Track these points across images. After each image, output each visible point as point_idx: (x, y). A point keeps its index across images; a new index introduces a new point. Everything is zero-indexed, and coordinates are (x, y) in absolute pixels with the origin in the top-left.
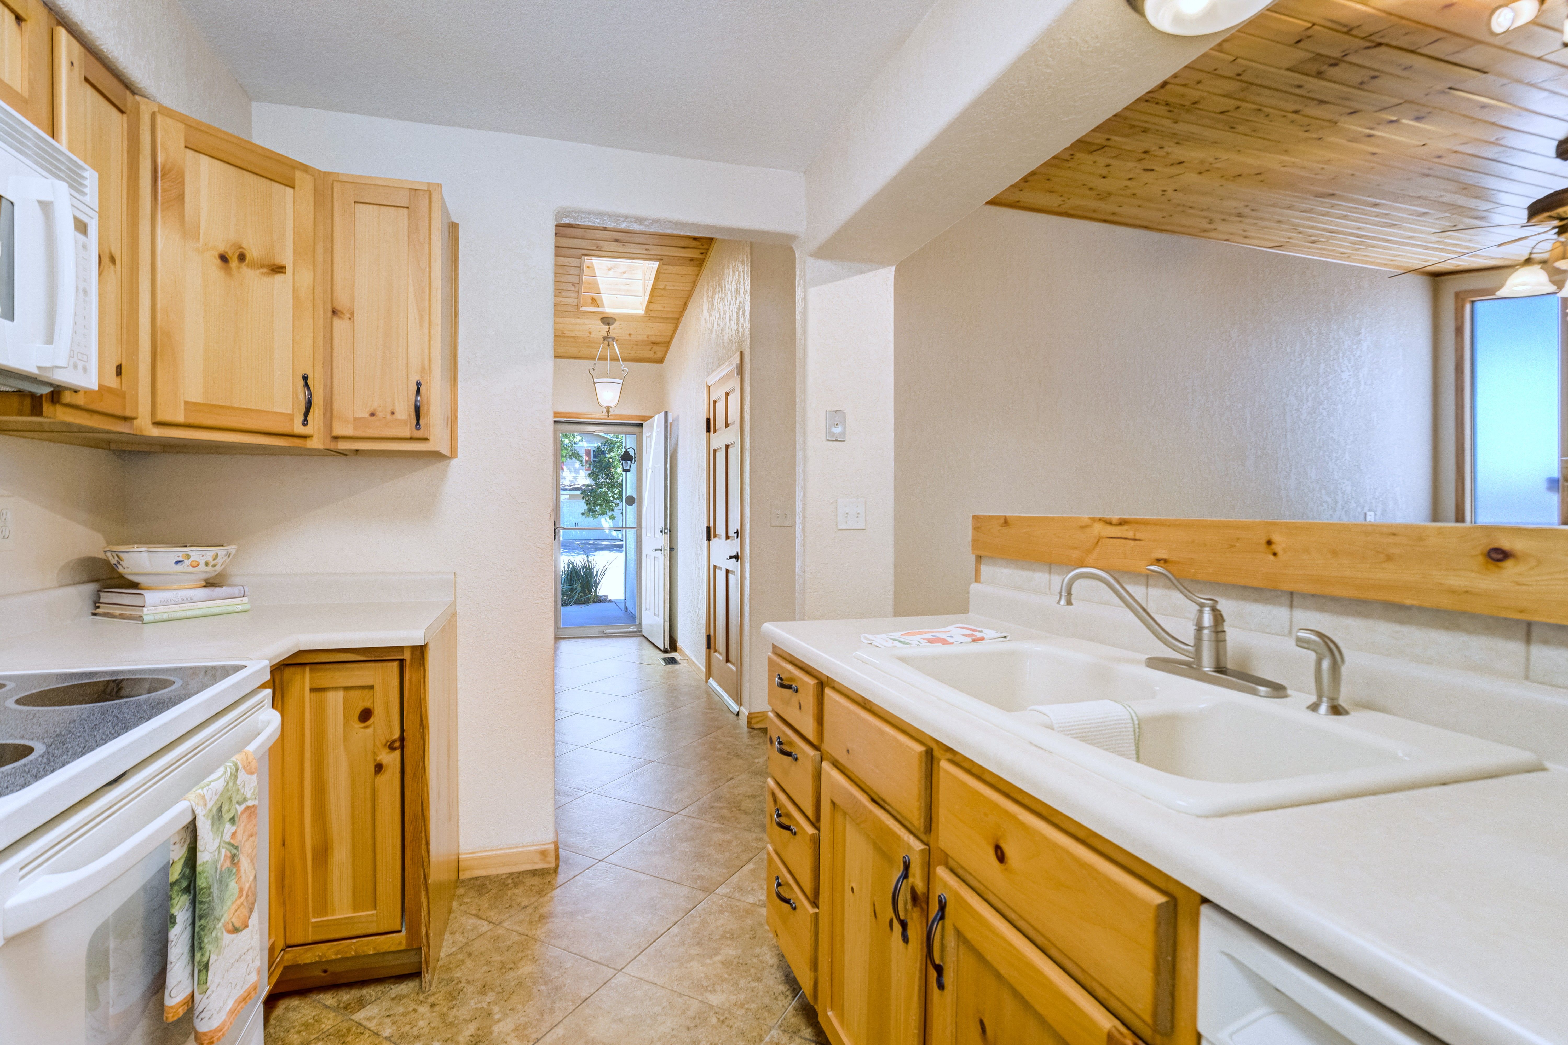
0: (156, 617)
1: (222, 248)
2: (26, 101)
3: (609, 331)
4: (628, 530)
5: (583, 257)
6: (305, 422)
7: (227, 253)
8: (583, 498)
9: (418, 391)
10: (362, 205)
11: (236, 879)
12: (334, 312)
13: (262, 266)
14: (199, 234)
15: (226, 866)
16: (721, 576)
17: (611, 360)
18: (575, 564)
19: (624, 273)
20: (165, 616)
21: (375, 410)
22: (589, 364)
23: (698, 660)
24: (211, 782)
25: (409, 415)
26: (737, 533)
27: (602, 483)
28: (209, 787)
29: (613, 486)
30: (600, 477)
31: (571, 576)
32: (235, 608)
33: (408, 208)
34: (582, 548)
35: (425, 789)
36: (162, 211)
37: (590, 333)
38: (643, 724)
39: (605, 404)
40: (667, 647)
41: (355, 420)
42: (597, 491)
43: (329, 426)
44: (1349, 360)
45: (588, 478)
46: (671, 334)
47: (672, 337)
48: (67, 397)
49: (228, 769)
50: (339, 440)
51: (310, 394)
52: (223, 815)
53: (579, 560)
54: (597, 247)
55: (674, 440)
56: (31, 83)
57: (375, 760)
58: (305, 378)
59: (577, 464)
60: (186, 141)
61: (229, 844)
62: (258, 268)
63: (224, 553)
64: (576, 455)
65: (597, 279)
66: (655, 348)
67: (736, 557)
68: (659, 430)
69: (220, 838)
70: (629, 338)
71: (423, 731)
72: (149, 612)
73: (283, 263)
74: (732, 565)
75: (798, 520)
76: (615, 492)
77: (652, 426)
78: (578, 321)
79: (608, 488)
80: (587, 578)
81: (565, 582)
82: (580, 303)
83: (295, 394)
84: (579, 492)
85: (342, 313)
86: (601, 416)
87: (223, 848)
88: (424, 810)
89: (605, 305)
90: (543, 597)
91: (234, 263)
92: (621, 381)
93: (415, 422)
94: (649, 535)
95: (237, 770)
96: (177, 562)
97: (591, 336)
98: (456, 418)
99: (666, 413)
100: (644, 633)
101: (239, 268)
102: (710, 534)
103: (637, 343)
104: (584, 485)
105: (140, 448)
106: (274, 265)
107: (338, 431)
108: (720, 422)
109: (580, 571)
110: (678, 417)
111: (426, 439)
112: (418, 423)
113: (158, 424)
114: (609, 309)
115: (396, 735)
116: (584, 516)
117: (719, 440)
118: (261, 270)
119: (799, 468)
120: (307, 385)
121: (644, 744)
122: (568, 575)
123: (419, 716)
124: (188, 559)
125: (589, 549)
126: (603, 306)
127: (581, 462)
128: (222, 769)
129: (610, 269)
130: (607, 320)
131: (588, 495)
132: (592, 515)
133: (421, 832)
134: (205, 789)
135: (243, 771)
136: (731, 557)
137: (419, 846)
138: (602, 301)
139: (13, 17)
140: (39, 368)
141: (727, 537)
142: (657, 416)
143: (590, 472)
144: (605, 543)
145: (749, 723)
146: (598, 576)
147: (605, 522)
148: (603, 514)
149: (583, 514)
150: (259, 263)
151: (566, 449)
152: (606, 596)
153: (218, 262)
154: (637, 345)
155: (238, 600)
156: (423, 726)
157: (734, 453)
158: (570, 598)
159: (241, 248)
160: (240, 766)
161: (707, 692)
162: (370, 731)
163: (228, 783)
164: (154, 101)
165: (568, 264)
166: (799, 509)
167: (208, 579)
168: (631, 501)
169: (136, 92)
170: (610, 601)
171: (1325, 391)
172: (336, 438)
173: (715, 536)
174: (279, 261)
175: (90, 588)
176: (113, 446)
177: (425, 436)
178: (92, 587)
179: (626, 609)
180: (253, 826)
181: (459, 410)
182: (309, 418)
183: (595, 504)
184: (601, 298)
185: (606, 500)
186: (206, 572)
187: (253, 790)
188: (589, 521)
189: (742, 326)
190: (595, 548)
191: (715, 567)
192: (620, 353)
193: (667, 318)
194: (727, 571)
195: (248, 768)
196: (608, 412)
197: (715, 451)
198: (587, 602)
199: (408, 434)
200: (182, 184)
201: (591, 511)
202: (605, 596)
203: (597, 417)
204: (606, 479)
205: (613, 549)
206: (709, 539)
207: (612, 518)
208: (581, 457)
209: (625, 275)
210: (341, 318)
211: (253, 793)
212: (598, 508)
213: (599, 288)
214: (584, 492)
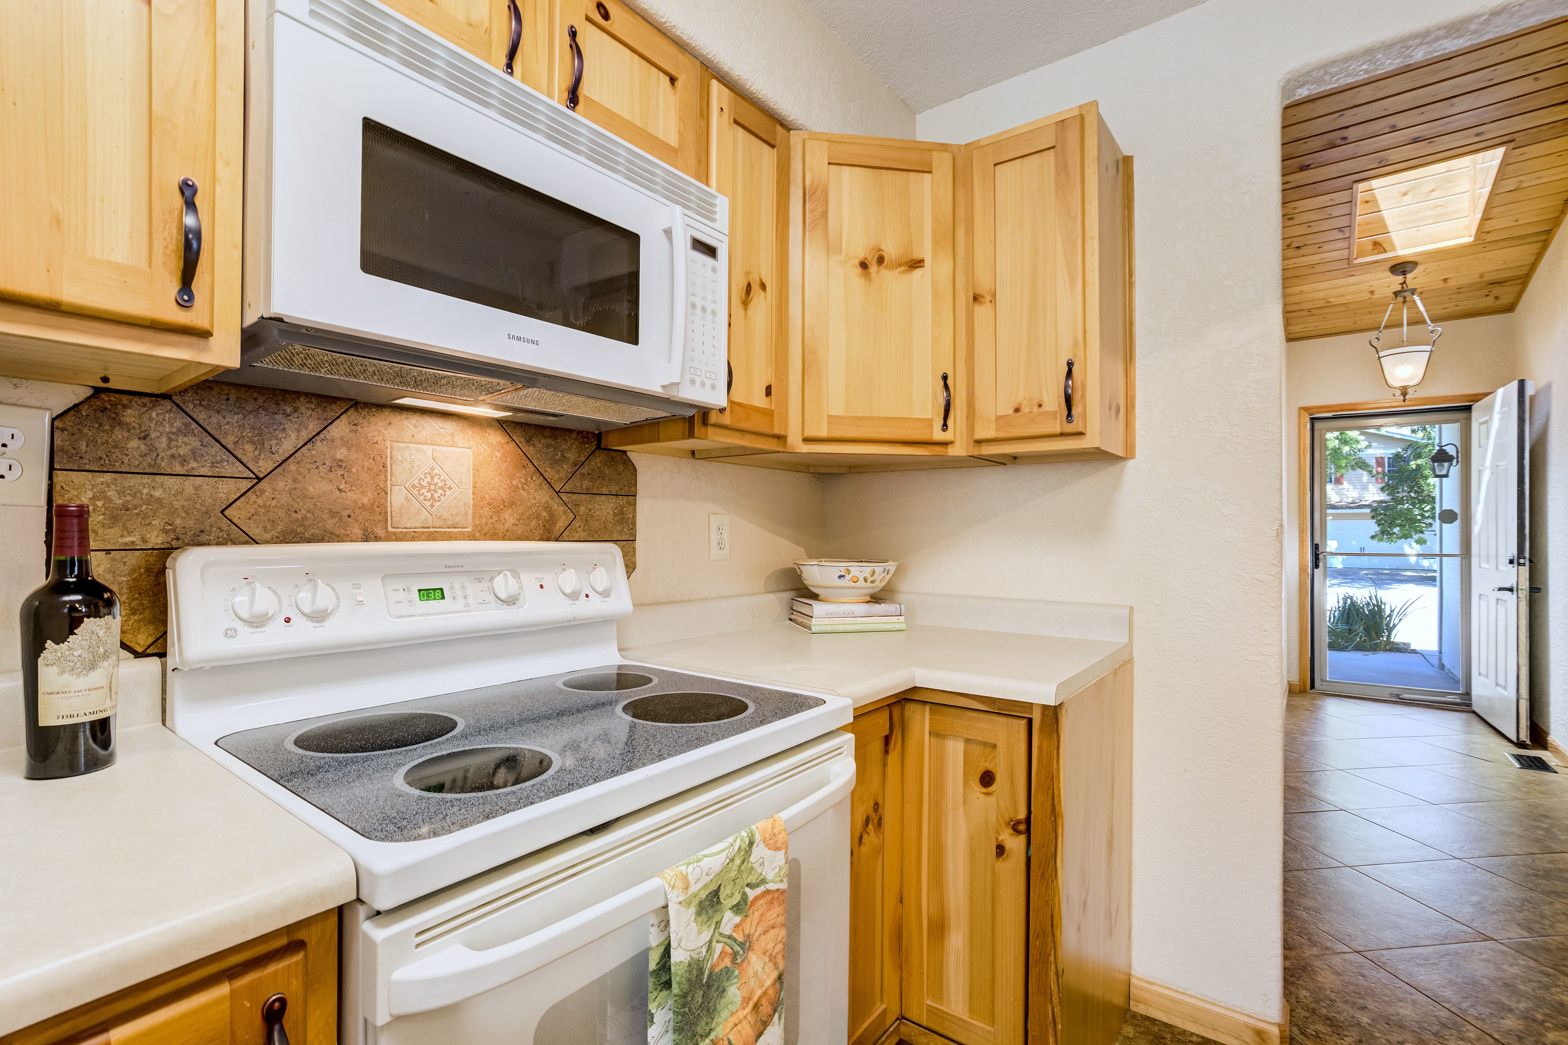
0: (822, 629)
1: (861, 255)
2: (675, 151)
3: (1404, 282)
4: (1444, 559)
5: (1355, 185)
6: (945, 426)
7: (866, 259)
8: (1373, 517)
9: (1069, 374)
10: (1002, 165)
11: (739, 984)
12: (976, 299)
13: (900, 265)
14: (841, 246)
15: (724, 965)
17: (1409, 324)
18: (1355, 598)
19: (1433, 191)
20: (829, 629)
21: (1020, 404)
22: (1372, 335)
24: (705, 856)
25: (1059, 405)
27: (1403, 497)
28: (699, 864)
29: (1423, 501)
30: (1400, 490)
31: (1348, 614)
32: (890, 627)
33: (1054, 147)
34: (1370, 578)
35: (1057, 898)
36: (809, 231)
37: (1372, 292)
38: (1472, 861)
39: (1398, 384)
40: (1524, 736)
41: (998, 418)
42: (1395, 508)
43: (971, 428)
45: (1380, 492)
46: (1531, 261)
47: (1533, 267)
48: (713, 418)
49: (738, 841)
50: (982, 444)
51: (949, 395)
52: (722, 900)
53: (1361, 594)
54: (1380, 162)
55: (1539, 422)
56: (680, 134)
57: (997, 839)
58: (945, 378)
59: (1365, 477)
60: (829, 157)
61: (730, 937)
62: (896, 268)
63: (882, 569)
64: (1362, 464)
65: (1382, 214)
66: (1497, 290)
68: (1506, 409)
69: (712, 930)
70: (1445, 285)
71: (1055, 820)
72: (817, 623)
73: (921, 257)
76: (1426, 509)
77: (1490, 408)
78: (1351, 280)
79: (1413, 504)
80: (1374, 617)
81: (1338, 620)
82: (1353, 253)
83: (935, 396)
84: (1368, 511)
85: (983, 297)
86: (1395, 402)
87: (718, 942)
88: (1055, 927)
89: (1397, 246)
90: (1264, 653)
91: (873, 268)
92: (1429, 348)
93: (1066, 413)
94: (1484, 565)
95: (751, 844)
96: (840, 577)
97: (1375, 297)
98: (1133, 407)
99: (1522, 384)
100: (1475, 708)
101: (878, 272)
103: (1459, 290)
104: (1374, 501)
105: (836, 470)
106: (913, 260)
107: (980, 435)
109: (1363, 608)
110: (1549, 386)
111: (1081, 434)
112: (1069, 414)
113: (807, 440)
114: (1403, 251)
115: (1022, 815)
116: (1377, 540)
118: (900, 269)
120: (946, 386)
121: (1475, 898)
122: (1344, 612)
123: (1050, 798)
124: (849, 574)
125: (1381, 580)
126: (1394, 249)
127: (1370, 472)
128: (730, 839)
129: (1405, 194)
130: (1401, 268)
131: (1381, 514)
132: (1387, 538)
133: (1049, 955)
134: (691, 867)
135: (762, 845)
137: (1047, 973)
138: (1391, 242)
139: (668, 79)
140: (663, 387)
142: (1500, 391)
143: (1383, 485)
144: (1409, 573)
146: (1394, 617)
147: (1411, 548)
148: (1406, 537)
149: (1373, 537)
150: (894, 262)
151: (1346, 458)
152: (1409, 645)
153: (859, 270)
154: (1459, 293)
155: (894, 619)
156: (1054, 813)
158: (1348, 642)
159: (880, 250)
160: (758, 838)
162: (992, 799)
163: (732, 860)
164: (806, 130)
165: (1331, 203)
167: (873, 594)
168: (1448, 517)
169: (790, 127)
170: (1414, 652)
172: (979, 442)
174: (916, 256)
175: (786, 596)
176: (812, 470)
177: (1080, 429)
178: (791, 594)
179: (1442, 666)
180: (775, 915)
181: (1137, 396)
182: (950, 422)
183: (1392, 524)
184: (1390, 238)
185: (1409, 519)
186: (864, 588)
187: (777, 870)
188: (1384, 546)
190: (1391, 580)
192: (1427, 311)
195: (772, 841)
196: (1404, 394)
198: (1375, 648)
199: (1058, 430)
200: (826, 201)
201: (1385, 533)
202: (1404, 644)
203: (1387, 405)
204: (1409, 492)
205: (1421, 581)
207: (1421, 542)
208: (1369, 466)
209: (1434, 195)
210: (982, 302)
211: (776, 875)
212: (1396, 530)
213: (1385, 226)
214: (1374, 510)
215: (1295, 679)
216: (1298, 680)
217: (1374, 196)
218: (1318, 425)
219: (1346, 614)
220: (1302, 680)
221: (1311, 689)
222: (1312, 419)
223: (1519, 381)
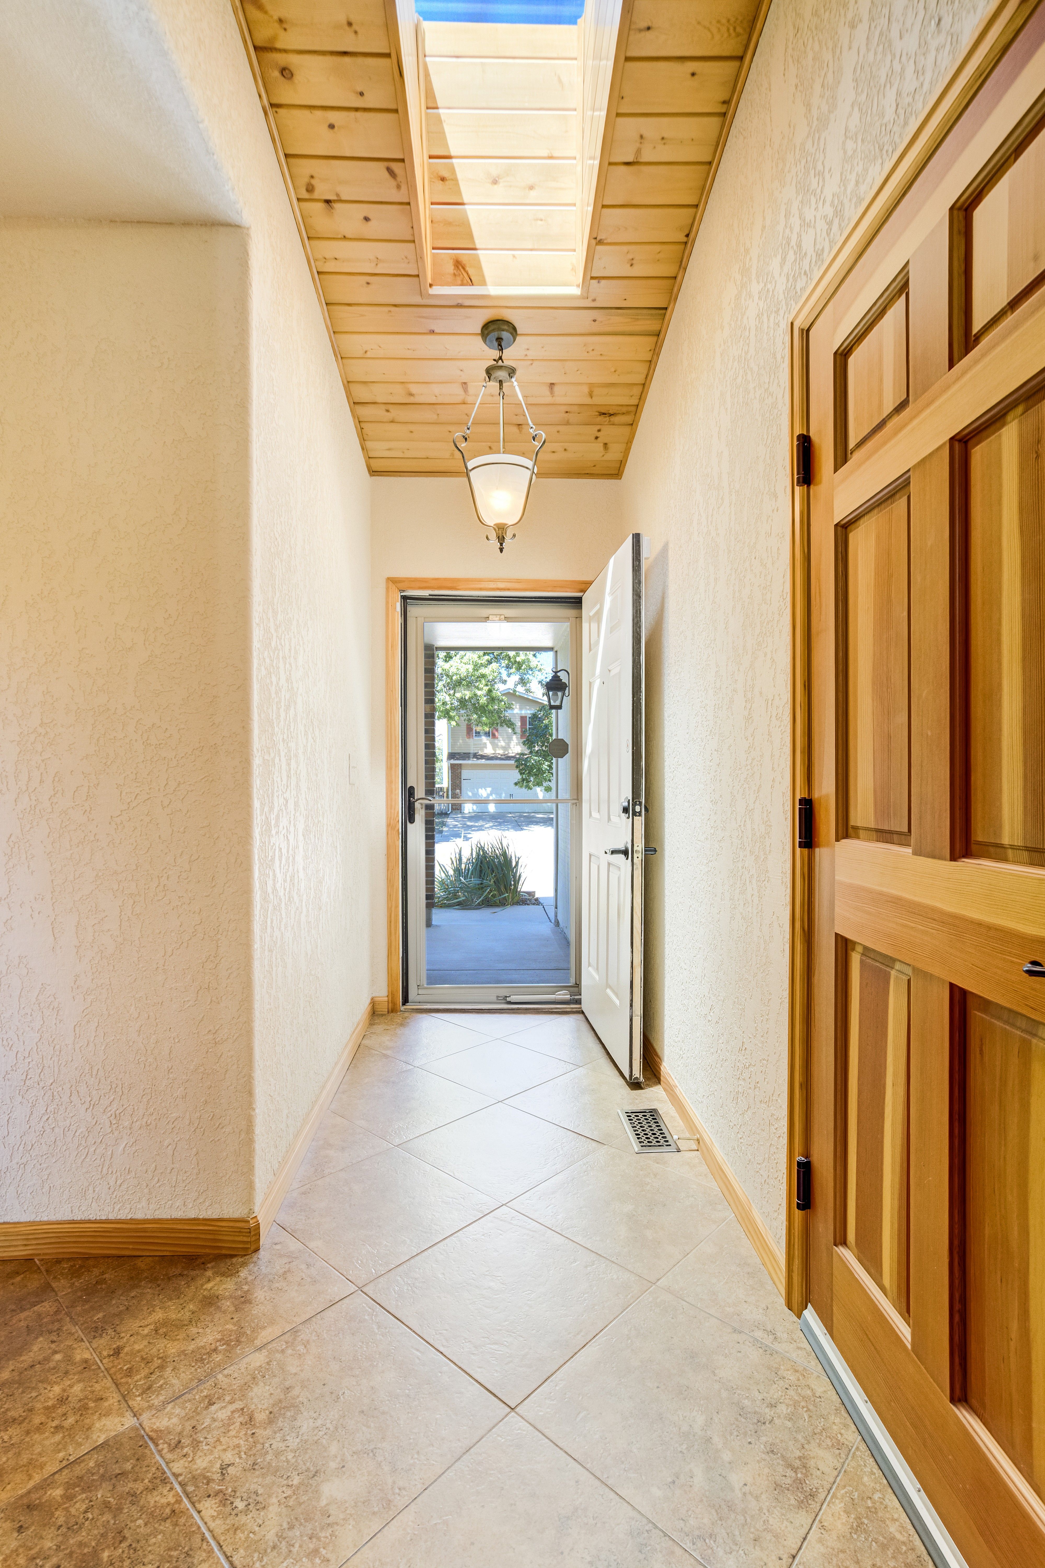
3: (497, 358)
8: (517, 767)
18: (485, 847)
19: (531, 188)
27: (536, 751)
29: (550, 754)
30: (535, 745)
31: (481, 867)
37: (465, 387)
39: (493, 520)
42: (531, 760)
45: (521, 746)
59: (512, 733)
64: (508, 722)
66: (607, 432)
70: (548, 400)
79: (544, 756)
80: (503, 867)
81: (472, 874)
82: (425, 273)
84: (512, 762)
89: (488, 279)
92: (530, 462)
94: (595, 814)
97: (469, 399)
99: (636, 542)
100: (584, 1005)
104: (517, 753)
109: (493, 858)
114: (495, 291)
116: (517, 787)
122: (477, 865)
126: (483, 283)
127: (515, 729)
129: (495, 181)
130: (496, 327)
131: (522, 764)
132: (525, 786)
138: (479, 268)
143: (524, 739)
146: (519, 866)
147: (540, 794)
148: (537, 784)
149: (516, 784)
152: (533, 895)
154: (568, 423)
170: (537, 901)
179: (557, 923)
183: (528, 774)
184: (478, 262)
185: (540, 770)
188: (521, 793)
191: (844, 946)
196: (501, 538)
198: (503, 904)
201: (523, 783)
202: (529, 894)
203: (492, 585)
209: (533, 196)
212: (531, 779)
213: (470, 236)
214: (517, 760)
215: (382, 993)
216: (386, 994)
217: (452, 170)
218: (413, 611)
219: (478, 866)
220: (392, 994)
221: (404, 1004)
222: (405, 598)
223: (633, 535)
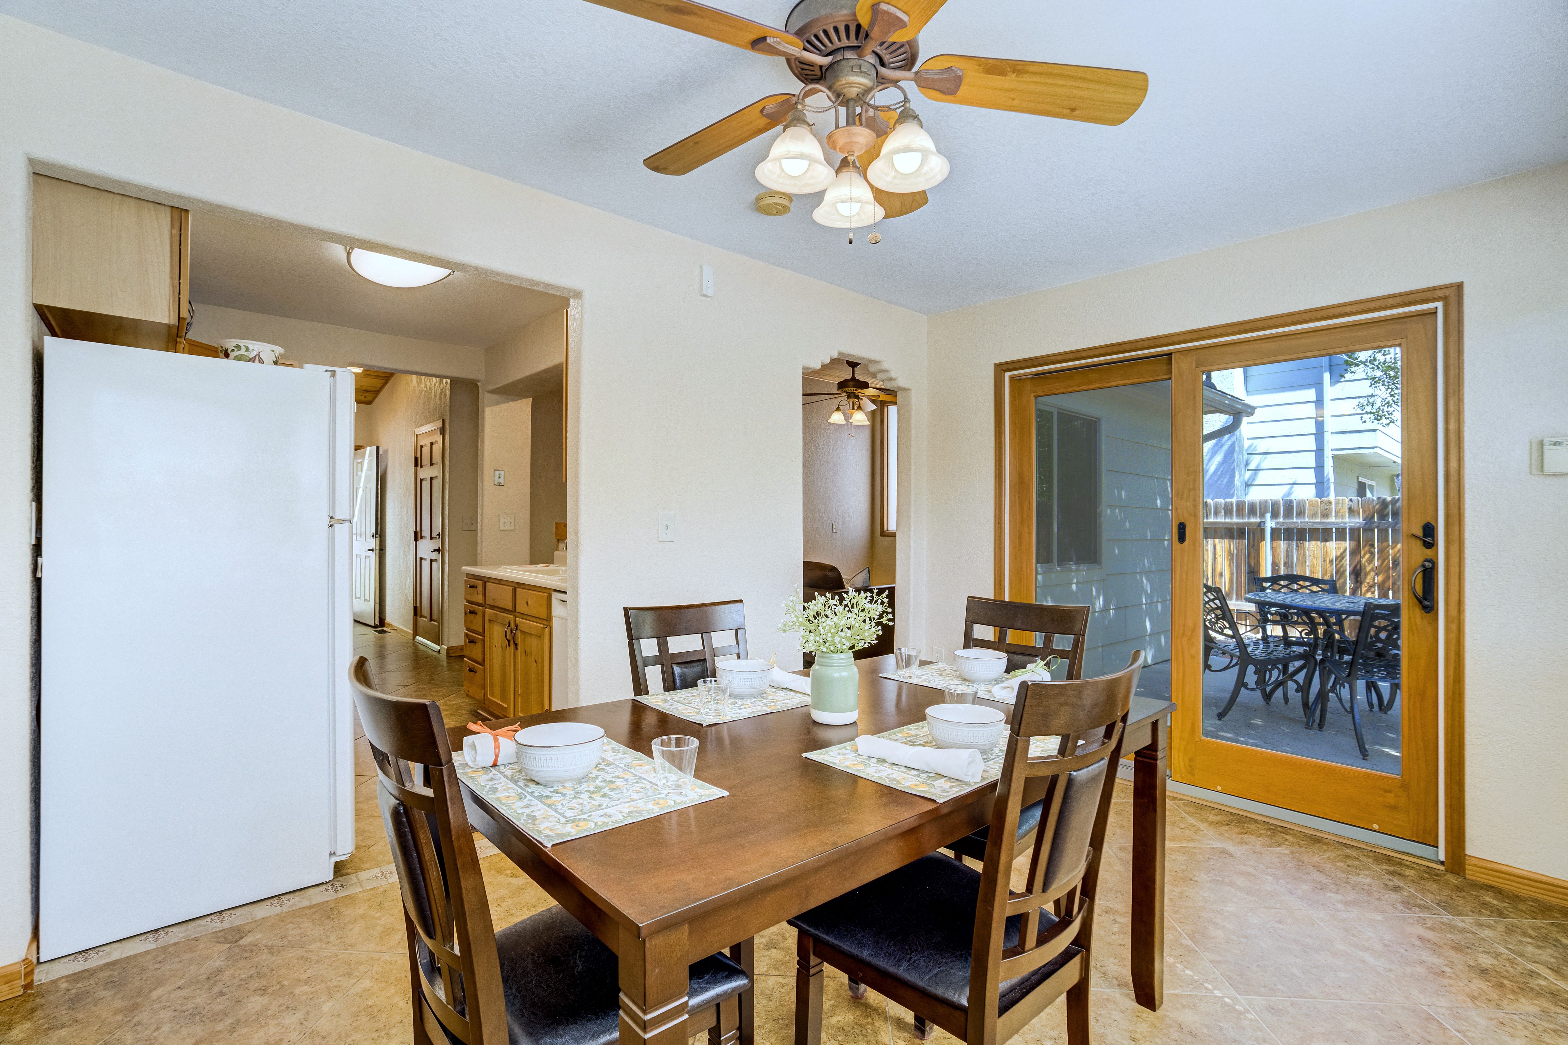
16: (426, 565)
23: (406, 627)
26: (439, 535)
40: (377, 623)
44: (824, 436)
67: (438, 550)
74: (435, 556)
75: (479, 525)
102: (417, 536)
108: (426, 460)
117: (426, 473)
119: (480, 499)
136: (435, 550)
141: (431, 538)
142: (368, 449)
145: (448, 653)
157: (437, 484)
161: (414, 644)
166: (479, 520)
171: (810, 453)
173: (421, 538)
189: (444, 403)
191: (421, 559)
193: (379, 376)
194: (431, 560)
197: (421, 480)
206: (416, 540)
223: (377, 446)
